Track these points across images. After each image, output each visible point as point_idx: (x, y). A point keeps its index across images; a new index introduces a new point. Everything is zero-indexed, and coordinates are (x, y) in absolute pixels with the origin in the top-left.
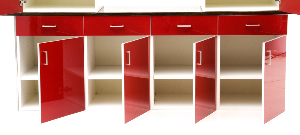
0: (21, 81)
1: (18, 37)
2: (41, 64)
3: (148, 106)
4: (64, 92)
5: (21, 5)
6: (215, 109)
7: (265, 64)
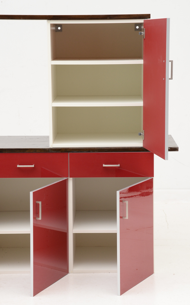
6: (66, 272)
7: (121, 217)
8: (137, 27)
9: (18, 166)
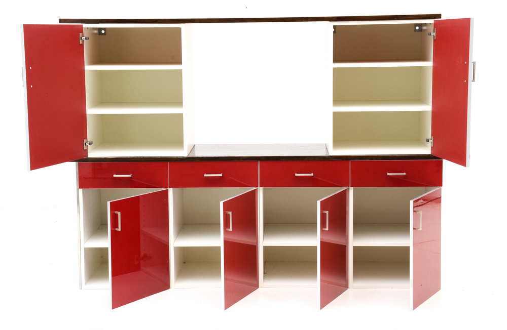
0: (86, 249)
1: (81, 190)
2: (113, 229)
3: (256, 283)
4: (141, 261)
5: (85, 148)
6: (346, 287)
7: (414, 229)
8: (417, 28)
9: (296, 175)
